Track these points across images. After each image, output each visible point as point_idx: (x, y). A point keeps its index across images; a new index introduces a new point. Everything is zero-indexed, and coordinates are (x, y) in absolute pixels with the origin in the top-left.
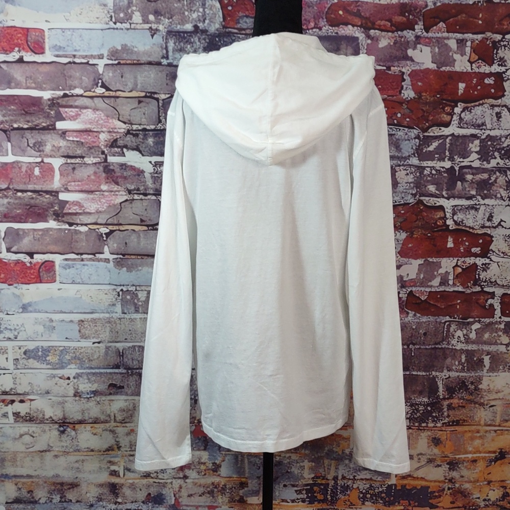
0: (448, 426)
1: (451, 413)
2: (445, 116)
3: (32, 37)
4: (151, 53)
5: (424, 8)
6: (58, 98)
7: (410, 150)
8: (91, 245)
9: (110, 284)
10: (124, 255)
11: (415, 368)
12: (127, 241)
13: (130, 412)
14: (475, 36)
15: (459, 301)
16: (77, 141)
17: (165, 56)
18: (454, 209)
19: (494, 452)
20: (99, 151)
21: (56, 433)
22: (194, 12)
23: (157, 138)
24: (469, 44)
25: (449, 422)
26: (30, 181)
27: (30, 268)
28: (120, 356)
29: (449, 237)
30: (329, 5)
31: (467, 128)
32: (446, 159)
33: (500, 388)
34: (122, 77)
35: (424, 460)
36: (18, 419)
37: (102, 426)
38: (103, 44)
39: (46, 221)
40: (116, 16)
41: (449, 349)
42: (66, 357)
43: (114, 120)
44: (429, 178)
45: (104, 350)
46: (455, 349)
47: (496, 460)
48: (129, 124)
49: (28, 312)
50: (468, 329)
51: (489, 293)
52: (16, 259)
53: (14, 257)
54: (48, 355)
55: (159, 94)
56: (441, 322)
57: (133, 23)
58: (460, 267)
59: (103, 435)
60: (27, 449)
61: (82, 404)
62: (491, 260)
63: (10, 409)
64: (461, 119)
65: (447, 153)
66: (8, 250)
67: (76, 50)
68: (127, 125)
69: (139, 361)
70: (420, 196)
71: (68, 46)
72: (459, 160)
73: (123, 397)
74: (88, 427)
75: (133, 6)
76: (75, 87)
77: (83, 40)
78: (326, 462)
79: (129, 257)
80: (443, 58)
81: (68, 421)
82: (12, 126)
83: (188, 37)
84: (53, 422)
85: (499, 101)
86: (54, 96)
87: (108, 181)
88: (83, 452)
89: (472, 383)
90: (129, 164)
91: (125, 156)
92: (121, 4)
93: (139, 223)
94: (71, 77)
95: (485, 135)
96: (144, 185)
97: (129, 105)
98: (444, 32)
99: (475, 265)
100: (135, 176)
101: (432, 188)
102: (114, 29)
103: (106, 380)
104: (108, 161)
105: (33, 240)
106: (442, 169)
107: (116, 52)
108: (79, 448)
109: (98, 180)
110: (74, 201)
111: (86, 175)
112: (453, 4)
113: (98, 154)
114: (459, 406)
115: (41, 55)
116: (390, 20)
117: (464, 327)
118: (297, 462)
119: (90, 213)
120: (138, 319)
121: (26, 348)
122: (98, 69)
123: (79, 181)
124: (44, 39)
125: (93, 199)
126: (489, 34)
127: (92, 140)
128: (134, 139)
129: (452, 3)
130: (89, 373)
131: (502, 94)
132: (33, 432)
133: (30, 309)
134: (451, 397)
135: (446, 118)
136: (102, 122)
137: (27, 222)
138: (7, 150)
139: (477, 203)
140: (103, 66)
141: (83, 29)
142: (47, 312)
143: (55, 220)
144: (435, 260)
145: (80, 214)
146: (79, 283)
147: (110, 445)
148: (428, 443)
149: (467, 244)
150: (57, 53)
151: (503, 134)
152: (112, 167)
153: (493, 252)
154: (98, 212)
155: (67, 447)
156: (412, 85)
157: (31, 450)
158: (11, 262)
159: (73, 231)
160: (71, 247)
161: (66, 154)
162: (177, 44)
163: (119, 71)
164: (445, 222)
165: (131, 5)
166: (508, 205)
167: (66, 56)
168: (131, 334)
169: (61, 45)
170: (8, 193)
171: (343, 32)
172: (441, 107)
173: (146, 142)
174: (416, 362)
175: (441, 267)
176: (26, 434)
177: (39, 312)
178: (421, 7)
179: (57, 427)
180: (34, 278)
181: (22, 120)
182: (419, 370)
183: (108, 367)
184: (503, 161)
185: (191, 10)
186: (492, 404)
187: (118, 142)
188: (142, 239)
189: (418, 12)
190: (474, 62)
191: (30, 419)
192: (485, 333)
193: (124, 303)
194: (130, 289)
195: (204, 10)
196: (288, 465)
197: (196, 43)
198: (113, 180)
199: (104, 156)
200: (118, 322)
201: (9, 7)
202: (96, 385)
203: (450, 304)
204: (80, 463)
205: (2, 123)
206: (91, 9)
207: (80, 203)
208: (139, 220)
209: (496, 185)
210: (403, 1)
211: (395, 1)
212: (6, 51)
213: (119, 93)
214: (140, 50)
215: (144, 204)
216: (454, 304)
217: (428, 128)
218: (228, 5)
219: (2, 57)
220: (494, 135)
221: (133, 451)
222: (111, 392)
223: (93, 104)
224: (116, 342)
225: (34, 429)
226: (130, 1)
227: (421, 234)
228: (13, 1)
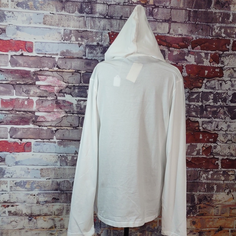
0: (199, 216)
1: (200, 210)
2: (200, 84)
3: (28, 45)
4: (79, 53)
5: (192, 40)
6: (37, 71)
8: (48, 135)
9: (55, 153)
10: (62, 140)
12: (64, 134)
13: (62, 211)
14: (212, 52)
15: (204, 162)
16: (45, 90)
17: (85, 55)
18: (202, 123)
19: (218, 227)
20: (54, 95)
21: (27, 220)
22: (98, 37)
23: (79, 90)
24: (209, 55)
25: (199, 214)
26: (22, 107)
27: (20, 145)
28: (58, 185)
29: (201, 135)
31: (208, 89)
32: (200, 102)
33: (220, 199)
34: (66, 63)
35: (188, 231)
36: (10, 214)
37: (48, 217)
38: (58, 49)
39: (29, 124)
40: (65, 38)
41: (200, 182)
42: (34, 185)
43: (61, 82)
44: (193, 109)
45: (51, 182)
46: (202, 182)
47: (218, 231)
48: (67, 83)
49: (18, 165)
50: (207, 173)
51: (216, 158)
52: (14, 141)
53: (13, 140)
54: (26, 185)
55: (81, 71)
56: (197, 171)
57: (72, 41)
58: (205, 147)
59: (49, 221)
60: (14, 228)
61: (40, 207)
62: (217, 144)
63: (7, 210)
65: (200, 99)
66: (11, 137)
67: (46, 51)
68: (67, 84)
69: (66, 187)
70: (189, 117)
71: (43, 49)
72: (205, 102)
73: (59, 204)
74: (42, 217)
75: (72, 34)
76: (45, 67)
77: (50, 47)
78: (147, 232)
79: (64, 141)
80: (199, 60)
81: (33, 215)
82: (16, 83)
83: (94, 48)
84: (26, 215)
85: (221, 78)
86: (36, 70)
87: (57, 107)
88: (39, 229)
89: (209, 197)
90: (67, 100)
91: (65, 97)
92: (67, 33)
93: (70, 126)
94: (43, 62)
95: (216, 92)
96: (73, 110)
97: (68, 75)
98: (200, 50)
99: (211, 146)
100: (69, 105)
101: (194, 114)
102: (63, 43)
103: (51, 196)
104: (58, 99)
105: (22, 133)
106: (198, 106)
107: (64, 53)
108: (37, 227)
109: (53, 107)
110: (42, 116)
111: (47, 105)
112: (203, 39)
113: (53, 96)
114: (204, 207)
115: (31, 53)
116: (178, 44)
117: (206, 173)
118: (134, 233)
119: (48, 121)
120: (67, 169)
121: (16, 181)
122: (55, 60)
123: (44, 107)
124: (33, 46)
125: (50, 115)
126: (217, 51)
127: (51, 90)
128: (69, 90)
130: (44, 193)
131: (222, 75)
132: (17, 220)
133: (19, 164)
134: (200, 203)
135: (200, 85)
136: (56, 82)
137: (20, 125)
138: (13, 93)
139: (212, 120)
140: (58, 58)
141: (50, 43)
142: (26, 165)
143: (33, 124)
144: (194, 144)
145: (44, 122)
146: (42, 152)
147: (51, 226)
148: (190, 224)
149: (208, 137)
150: (38, 52)
151: (223, 92)
152: (59, 102)
153: (218, 141)
154: (52, 121)
155: (32, 227)
156: (186, 71)
157: (15, 228)
158: (12, 142)
159: (40, 129)
160: (39, 136)
161: (39, 96)
162: (90, 50)
163: (64, 61)
164: (199, 128)
165: (71, 33)
166: (225, 121)
167: (42, 54)
168: (64, 175)
169: (40, 49)
170: (12, 112)
172: (198, 80)
173: (75, 91)
175: (197, 147)
176: (13, 221)
177: (23, 165)
179: (28, 218)
180: (21, 150)
181: (21, 80)
183: (53, 190)
184: (222, 103)
185: (96, 37)
186: (217, 206)
187: (62, 91)
188: (70, 133)
189: (189, 41)
190: (211, 62)
191: (16, 214)
192: (215, 175)
193: (61, 161)
194: (64, 155)
195: (102, 37)
196: (130, 234)
197: (98, 50)
198: (59, 107)
199: (56, 97)
200: (58, 170)
201: (18, 32)
202: (47, 198)
203: (201, 163)
204: (38, 234)
205: (12, 81)
206: (54, 34)
207: (44, 117)
208: (70, 125)
209: (220, 113)
210: (184, 36)
211: (180, 36)
212: (16, 51)
213: (64, 70)
214: (74, 52)
215: (72, 118)
216: (202, 163)
217: (193, 88)
218: (112, 35)
219: (14, 53)
220: (219, 92)
221: (62, 228)
222: (53, 201)
223: (52, 75)
224: (57, 179)
225: (17, 219)
226: (71, 32)
227: (189, 133)
228: (20, 30)
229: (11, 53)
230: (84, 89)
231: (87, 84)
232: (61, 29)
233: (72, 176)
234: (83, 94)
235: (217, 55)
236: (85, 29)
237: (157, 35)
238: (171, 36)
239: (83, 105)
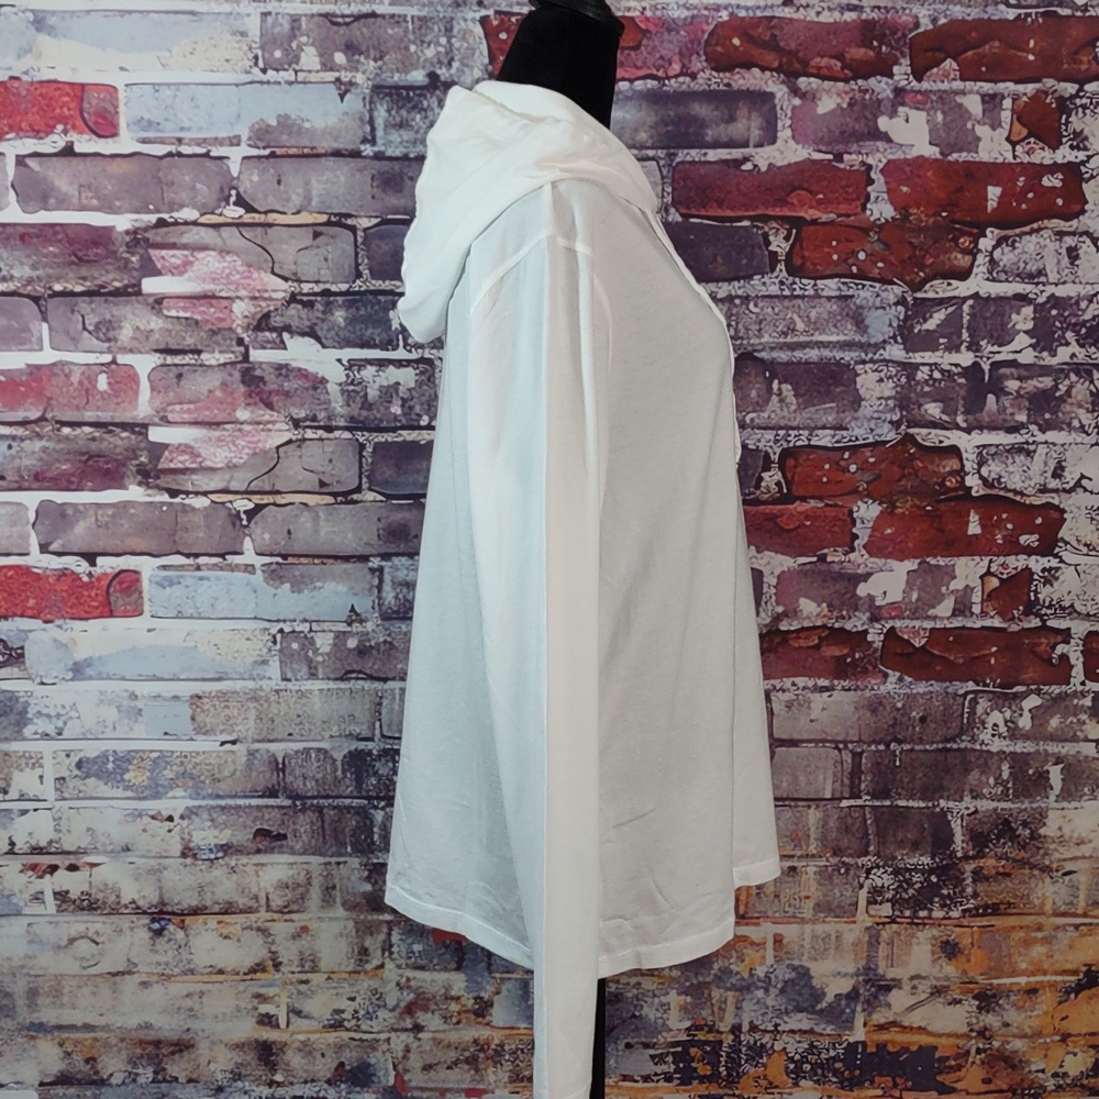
0: (974, 916)
1: (981, 888)
2: (959, 256)
3: (92, 102)
4: (340, 131)
5: (911, 31)
6: (146, 229)
7: (886, 329)
8: (217, 537)
9: (255, 618)
10: (285, 557)
11: (903, 793)
12: (292, 528)
13: (300, 890)
14: (1021, 88)
15: (994, 649)
16: (187, 319)
17: (369, 137)
18: (981, 453)
19: (1075, 972)
20: (231, 339)
21: (144, 935)
22: (429, 45)
23: (353, 310)
24: (1007, 103)
25: (977, 908)
26: (88, 402)
27: (89, 586)
28: (278, 770)
29: (972, 514)
30: (711, 27)
31: (1007, 281)
32: (963, 348)
33: (1084, 835)
34: (279, 182)
35: (924, 988)
36: (64, 906)
37: (241, 919)
38: (239, 116)
39: (122, 487)
40: (267, 55)
41: (974, 750)
42: (165, 772)
43: (263, 274)
44: (927, 389)
45: (245, 759)
46: (988, 751)
47: (1079, 988)
48: (294, 281)
49: (84, 679)
50: (1014, 708)
51: (1057, 631)
52: (60, 566)
53: (56, 563)
54: (128, 770)
55: (355, 216)
56: (956, 695)
57: (302, 71)
58: (996, 576)
59: (242, 940)
60: (84, 968)
61: (200, 873)
62: (1062, 561)
63: (48, 885)
64: (993, 262)
65: (965, 335)
66: (44, 548)
67: (182, 129)
68: (290, 283)
69: (317, 781)
70: (908, 427)
71: (167, 120)
73: (286, 858)
74: (212, 921)
75: (302, 35)
76: (181, 206)
77: (197, 107)
78: (716, 994)
79: (294, 560)
80: (954, 134)
81: (169, 909)
82: (50, 288)
83: (416, 98)
84: (139, 911)
85: (1074, 223)
86: (137, 225)
87: (249, 401)
88: (202, 974)
89: (1025, 824)
90: (294, 364)
91: (285, 348)
92: (276, 31)
93: (317, 489)
94: (172, 184)
95: (1045, 295)
96: (326, 409)
97: (294, 241)
98: (954, 79)
99: (1028, 571)
100: (307, 389)
101: (933, 410)
102: (261, 83)
103: (249, 823)
104: (251, 359)
105: (94, 526)
106: (953, 368)
108: (192, 967)
109: (229, 400)
110: (180, 445)
111: (204, 390)
112: (973, 20)
113: (231, 345)
115: (110, 140)
116: (840, 57)
117: (1007, 704)
118: (655, 996)
119: (213, 470)
120: (317, 692)
121: (81, 755)
122: (228, 167)
123: (190, 402)
124: (116, 107)
125: (219, 439)
126: (1049, 82)
127: (216, 315)
128: (304, 313)
129: (970, 18)
130: (213, 807)
131: (1078, 208)
132: (97, 933)
133: (89, 671)
134: (980, 855)
135: (963, 261)
136: (238, 277)
137: (82, 490)
138: (40, 339)
139: (1031, 441)
140: (240, 160)
141: (196, 84)
142: (124, 679)
143: (140, 484)
144: (942, 561)
145: (193, 471)
146: (192, 617)
147: (257, 961)
148: (933, 953)
150: (144, 135)
151: (1083, 293)
152: (258, 373)
153: (1067, 543)
154: (231, 467)
155: (167, 964)
156: (888, 192)
157: (92, 971)
158: (48, 572)
159: (178, 508)
160: (175, 542)
161: (162, 346)
162: (393, 112)
163: (272, 171)
164: (963, 480)
165: (297, 33)
166: (1097, 444)
167: (162, 141)
168: (301, 723)
169: (153, 119)
170: (43, 427)
171: (741, 82)
172: (950, 236)
173: (331, 318)
174: (906, 780)
175: (955, 577)
176: (82, 937)
177: (109, 678)
178: (905, 28)
179: (147, 921)
180: (97, 608)
181: (71, 275)
182: (912, 797)
183: (253, 794)
184: (1083, 351)
185: (423, 42)
186: (1067, 869)
187: (272, 319)
188: (322, 523)
189: (900, 39)
190: (1018, 143)
191: (89, 905)
192: (1052, 716)
193: (286, 657)
194: (297, 629)
195: (449, 42)
196: (635, 1002)
197: (432, 109)
198: (261, 400)
199: (242, 349)
200: (272, 699)
201: (44, 40)
202: (228, 833)
203: (976, 655)
204: (196, 997)
205: (30, 281)
206: (213, 42)
207: (192, 447)
208: (317, 483)
209: (1069, 400)
210: (868, 15)
211: (850, 16)
212: (38, 133)
213: (272, 217)
214: (316, 125)
215: (326, 449)
216: (985, 655)
217: (924, 282)
218: (499, 29)
219: (29, 145)
220: (1064, 295)
221: (306, 972)
222: (260, 846)
223: (219, 242)
224: (270, 741)
225: (98, 926)
226: (295, 24)
227: (912, 507)
228: (52, 27)
229: (18, 142)
230: (377, 307)
231: (387, 282)
232: (248, 15)
233: (343, 727)
234: (370, 331)
235: (1048, 101)
236: (366, 9)
237: (732, 14)
238: (800, 15)
239: (377, 386)
